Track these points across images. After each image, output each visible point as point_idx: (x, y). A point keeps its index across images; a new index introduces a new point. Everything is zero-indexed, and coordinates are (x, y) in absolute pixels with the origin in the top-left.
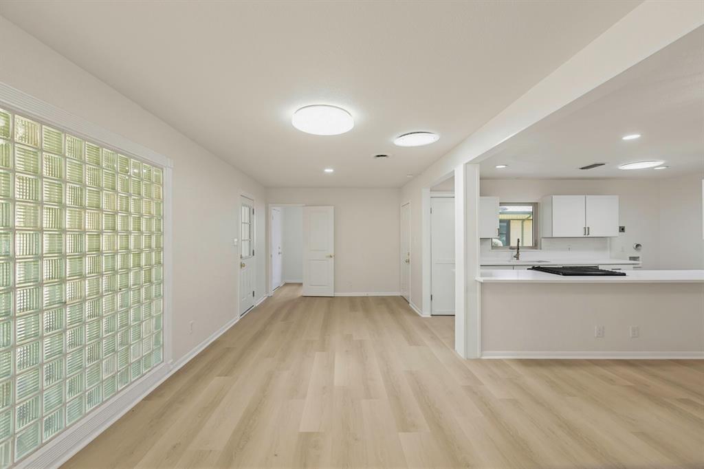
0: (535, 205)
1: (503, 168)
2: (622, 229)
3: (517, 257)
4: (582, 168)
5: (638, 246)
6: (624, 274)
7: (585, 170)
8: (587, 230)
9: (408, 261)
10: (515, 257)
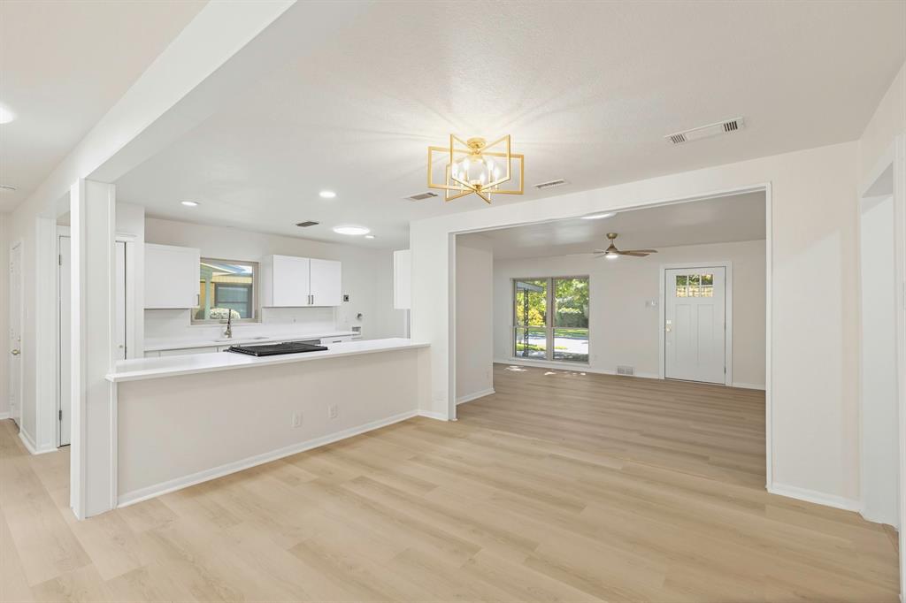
0: (255, 265)
1: (192, 207)
2: (346, 298)
3: (229, 333)
4: (299, 225)
5: (359, 315)
6: (326, 349)
7: (302, 228)
8: (311, 298)
9: (17, 353)
10: (226, 334)
